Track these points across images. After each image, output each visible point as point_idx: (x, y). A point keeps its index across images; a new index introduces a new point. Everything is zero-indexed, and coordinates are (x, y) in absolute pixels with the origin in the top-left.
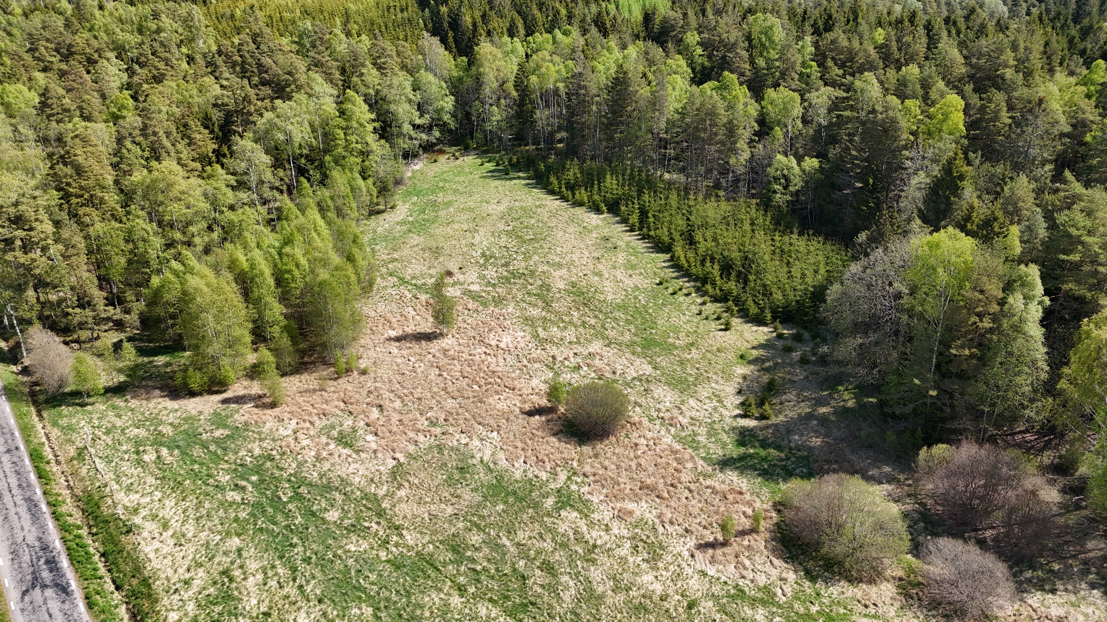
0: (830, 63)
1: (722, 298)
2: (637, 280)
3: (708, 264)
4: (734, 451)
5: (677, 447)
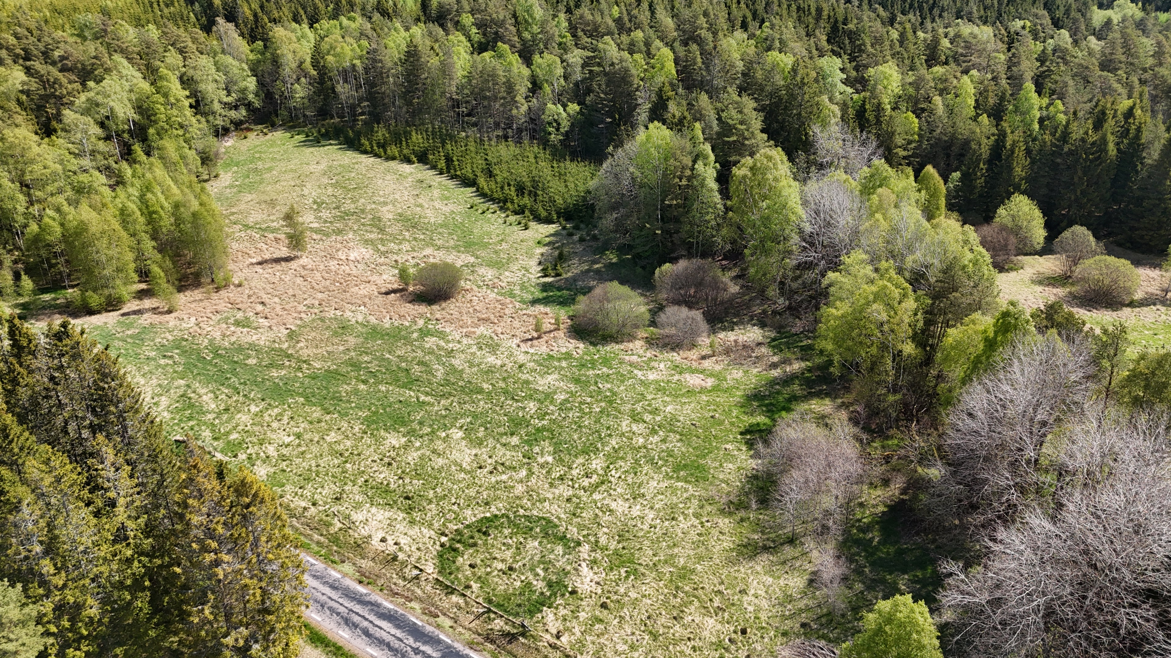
0: (580, 33)
1: (520, 211)
2: (451, 207)
3: (506, 188)
4: (541, 295)
5: (500, 298)
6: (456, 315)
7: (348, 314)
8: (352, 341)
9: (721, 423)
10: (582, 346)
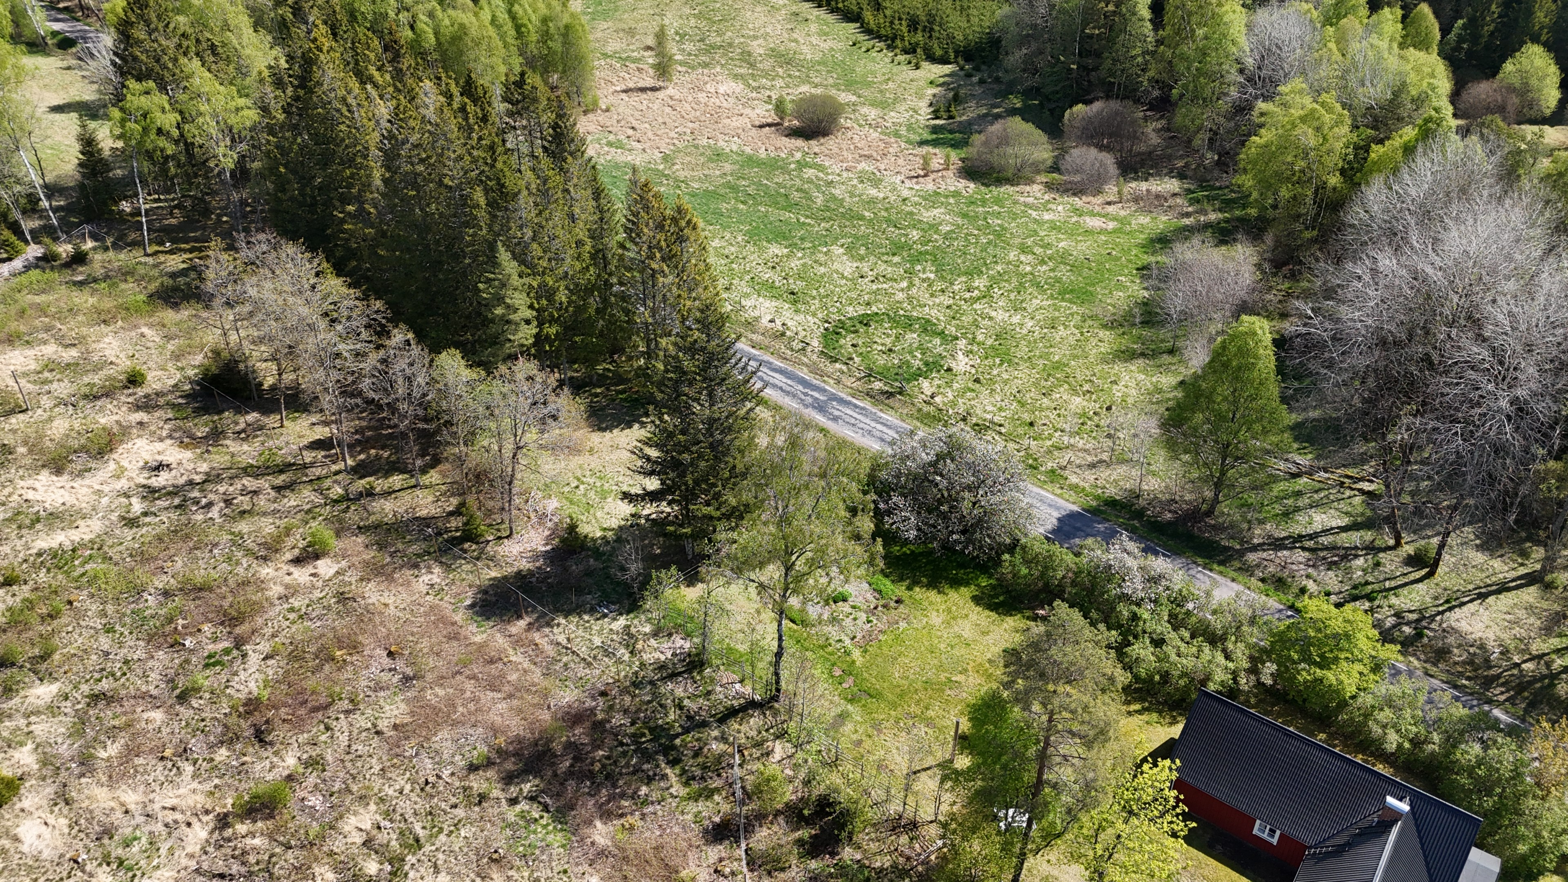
1: (911, 50)
2: (830, 43)
6: (835, 150)
7: (721, 143)
8: (728, 168)
9: (1118, 259)
10: (972, 185)
